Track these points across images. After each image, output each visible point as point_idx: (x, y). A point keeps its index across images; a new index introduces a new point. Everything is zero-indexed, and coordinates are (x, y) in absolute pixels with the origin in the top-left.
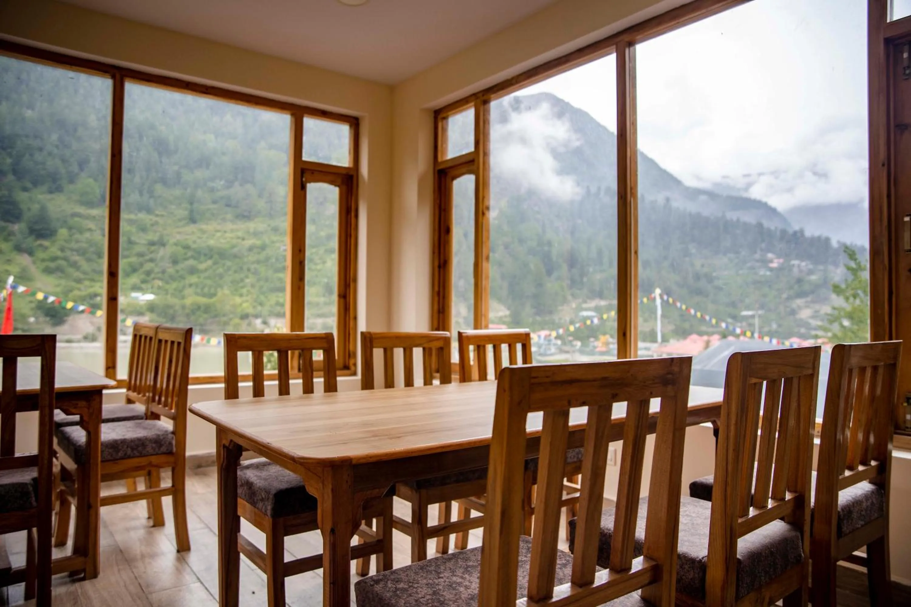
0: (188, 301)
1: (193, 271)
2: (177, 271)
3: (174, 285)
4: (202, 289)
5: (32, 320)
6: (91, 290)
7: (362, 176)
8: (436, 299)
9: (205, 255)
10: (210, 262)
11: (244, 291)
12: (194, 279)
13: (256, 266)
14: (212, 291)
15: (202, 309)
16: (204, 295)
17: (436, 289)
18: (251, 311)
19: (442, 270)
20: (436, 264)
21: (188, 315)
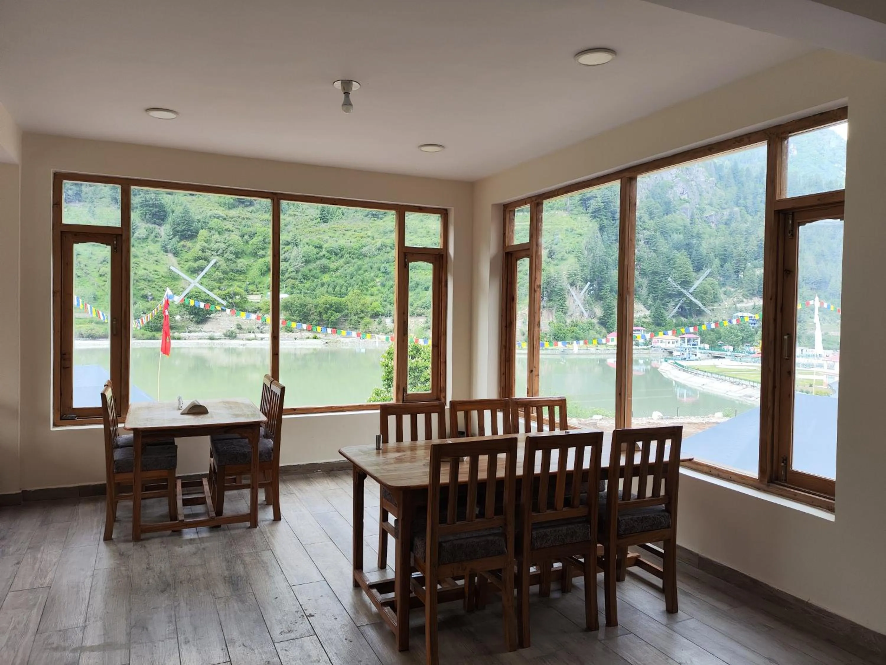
0: (321, 300)
1: (325, 270)
2: (310, 271)
3: (308, 284)
4: (334, 289)
5: (178, 318)
6: (231, 290)
7: (450, 255)
8: (504, 350)
9: (336, 254)
10: (341, 261)
11: (374, 290)
12: (326, 278)
13: (385, 265)
14: (343, 291)
15: (334, 308)
16: (335, 295)
17: (504, 343)
18: (380, 310)
19: (508, 329)
20: (504, 324)
21: (320, 313)
